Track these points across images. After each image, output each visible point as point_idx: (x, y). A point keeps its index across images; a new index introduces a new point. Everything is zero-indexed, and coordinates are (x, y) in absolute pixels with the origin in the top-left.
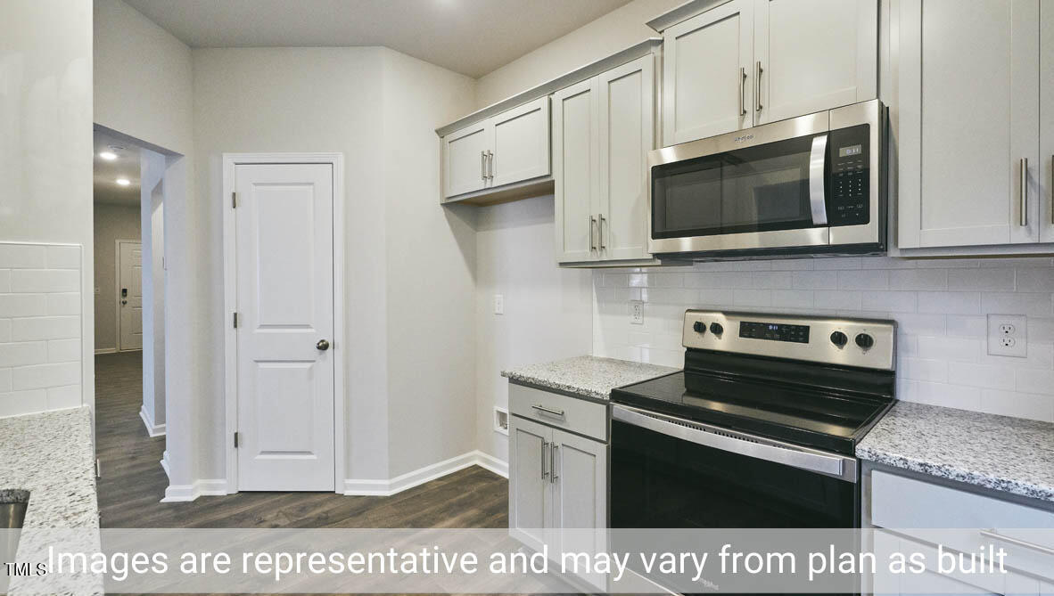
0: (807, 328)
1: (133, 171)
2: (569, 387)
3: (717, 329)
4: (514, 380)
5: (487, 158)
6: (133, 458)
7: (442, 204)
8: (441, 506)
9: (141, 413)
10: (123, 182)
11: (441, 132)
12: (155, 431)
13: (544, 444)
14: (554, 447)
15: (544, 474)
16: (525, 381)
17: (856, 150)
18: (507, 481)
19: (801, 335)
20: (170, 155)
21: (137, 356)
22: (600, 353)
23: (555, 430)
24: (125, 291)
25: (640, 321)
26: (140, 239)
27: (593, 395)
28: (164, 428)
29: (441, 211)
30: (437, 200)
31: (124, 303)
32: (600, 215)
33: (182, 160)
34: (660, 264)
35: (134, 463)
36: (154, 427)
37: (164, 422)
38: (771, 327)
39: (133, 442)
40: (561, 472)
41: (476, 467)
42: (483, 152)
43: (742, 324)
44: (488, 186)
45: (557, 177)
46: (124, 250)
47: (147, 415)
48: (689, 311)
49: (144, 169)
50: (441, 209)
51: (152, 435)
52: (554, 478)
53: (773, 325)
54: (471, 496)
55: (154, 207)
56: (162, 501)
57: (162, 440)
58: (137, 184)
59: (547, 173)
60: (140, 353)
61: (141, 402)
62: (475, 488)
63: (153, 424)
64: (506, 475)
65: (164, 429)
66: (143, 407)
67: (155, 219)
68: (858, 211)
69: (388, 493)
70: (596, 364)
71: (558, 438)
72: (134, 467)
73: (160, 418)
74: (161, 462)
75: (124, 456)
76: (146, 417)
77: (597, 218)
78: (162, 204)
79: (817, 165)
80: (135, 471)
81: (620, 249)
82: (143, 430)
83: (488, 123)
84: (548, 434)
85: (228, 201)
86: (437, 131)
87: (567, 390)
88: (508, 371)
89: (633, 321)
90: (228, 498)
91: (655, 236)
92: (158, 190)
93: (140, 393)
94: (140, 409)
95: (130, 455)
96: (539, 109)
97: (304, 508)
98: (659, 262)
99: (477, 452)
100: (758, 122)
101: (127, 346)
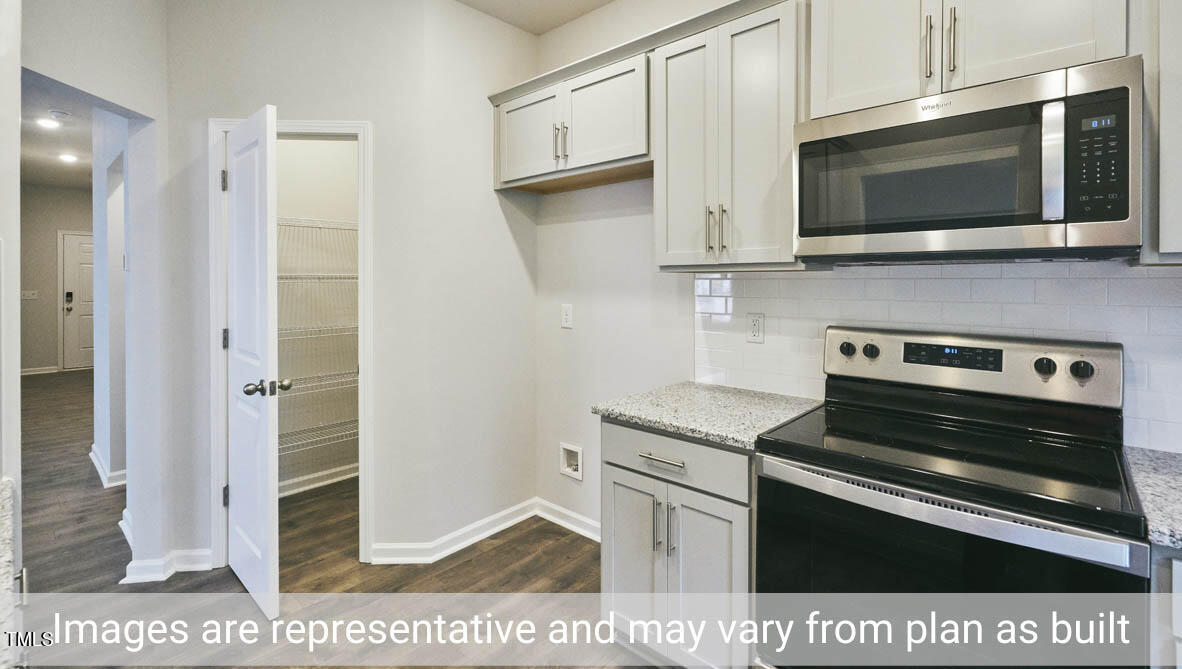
0: (999, 353)
1: (82, 144)
2: (693, 431)
3: (872, 352)
4: (609, 419)
5: (561, 133)
6: (81, 520)
7: (498, 191)
8: (500, 575)
9: (91, 455)
10: (68, 158)
11: (496, 100)
12: (111, 479)
13: (657, 505)
14: (671, 509)
15: (656, 544)
16: (628, 422)
17: (1108, 122)
18: (598, 545)
19: (991, 361)
20: (135, 119)
21: (86, 377)
22: (705, 378)
23: (670, 485)
24: (69, 295)
25: (760, 339)
26: (91, 230)
27: (730, 443)
28: (125, 475)
29: (495, 198)
30: (488, 185)
31: (69, 310)
32: (721, 206)
33: (150, 126)
34: (803, 268)
35: (81, 526)
36: (109, 474)
37: (125, 468)
38: (947, 351)
39: (82, 495)
40: (680, 543)
41: (536, 519)
42: (554, 125)
43: (907, 346)
44: (559, 169)
45: (657, 157)
46: (69, 244)
47: (100, 456)
48: (830, 327)
49: (96, 141)
50: (495, 196)
51: (106, 485)
52: (671, 550)
53: (950, 347)
54: (537, 559)
55: (110, 189)
56: (122, 582)
57: (122, 490)
58: (88, 161)
59: (644, 152)
60: (91, 372)
61: (91, 438)
62: (540, 549)
63: (108, 469)
64: (597, 538)
65: (124, 477)
66: (93, 446)
67: (112, 205)
68: (1111, 202)
69: (430, 560)
70: (703, 393)
71: (677, 496)
72: (81, 531)
73: (119, 462)
74: (120, 523)
75: (71, 516)
76: (99, 461)
77: (715, 209)
78: (122, 186)
79: (1053, 140)
80: (84, 538)
81: (748, 248)
82: (94, 479)
83: (561, 88)
84: (661, 491)
85: (215, 180)
86: (490, 98)
87: (690, 434)
88: (602, 407)
89: (751, 338)
90: (216, 572)
91: (803, 233)
92: (117, 167)
93: (91, 426)
94: (89, 449)
95: (76, 516)
96: (634, 70)
97: (319, 585)
98: (802, 266)
99: (536, 499)
100: (948, 85)
101: (74, 364)
